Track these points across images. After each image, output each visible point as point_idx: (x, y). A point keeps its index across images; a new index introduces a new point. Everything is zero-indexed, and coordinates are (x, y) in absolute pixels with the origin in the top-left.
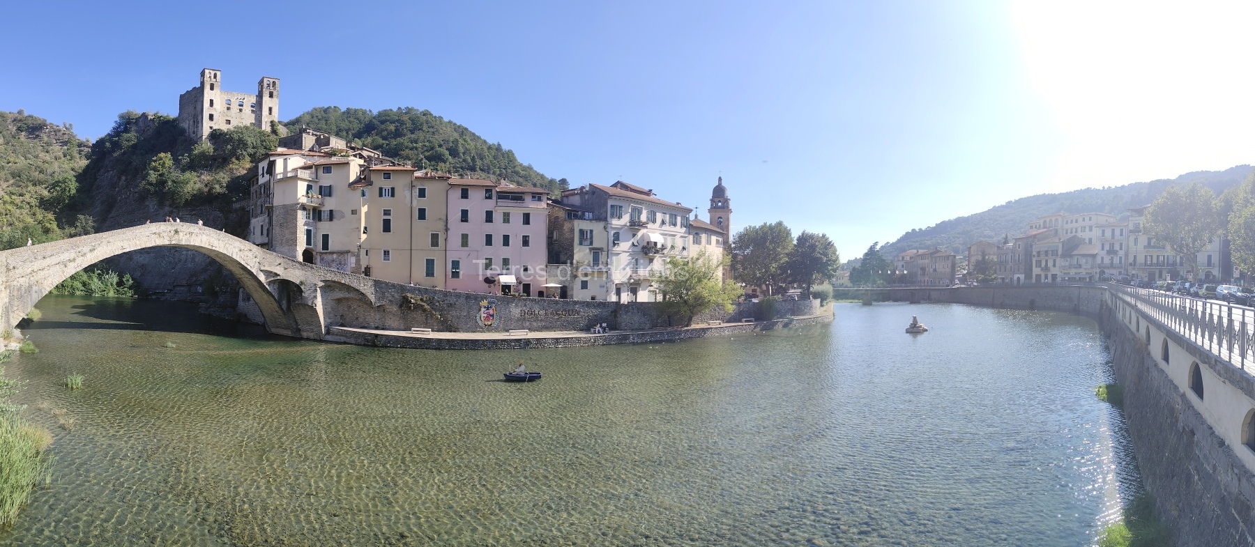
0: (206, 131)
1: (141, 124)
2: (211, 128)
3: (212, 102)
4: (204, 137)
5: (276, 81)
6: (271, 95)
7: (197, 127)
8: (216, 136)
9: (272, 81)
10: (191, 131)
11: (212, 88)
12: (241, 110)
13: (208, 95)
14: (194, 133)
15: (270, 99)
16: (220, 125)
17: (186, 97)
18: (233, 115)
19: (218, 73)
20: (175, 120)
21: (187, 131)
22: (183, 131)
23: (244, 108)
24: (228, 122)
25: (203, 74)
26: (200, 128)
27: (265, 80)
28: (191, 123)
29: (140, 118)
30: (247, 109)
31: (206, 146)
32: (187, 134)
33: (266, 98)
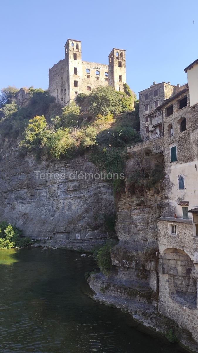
0: (73, 96)
1: (20, 97)
2: (76, 93)
3: (75, 69)
4: (71, 101)
5: (123, 52)
6: (120, 66)
7: (65, 94)
8: (80, 99)
9: (120, 52)
10: (60, 99)
11: (75, 58)
12: (98, 78)
13: (73, 64)
14: (62, 100)
15: (119, 68)
16: (83, 90)
17: (54, 70)
18: (93, 83)
19: (80, 44)
20: (46, 92)
21: (57, 99)
22: (53, 99)
23: (100, 76)
24: (89, 88)
25: (67, 46)
26: (67, 95)
27: (115, 51)
28: (60, 91)
29: (19, 92)
30: (103, 77)
31: (73, 108)
32: (56, 102)
33: (116, 67)
